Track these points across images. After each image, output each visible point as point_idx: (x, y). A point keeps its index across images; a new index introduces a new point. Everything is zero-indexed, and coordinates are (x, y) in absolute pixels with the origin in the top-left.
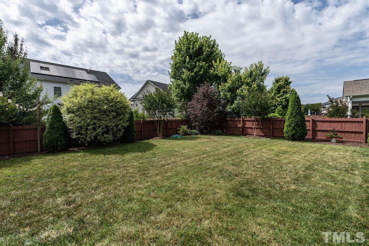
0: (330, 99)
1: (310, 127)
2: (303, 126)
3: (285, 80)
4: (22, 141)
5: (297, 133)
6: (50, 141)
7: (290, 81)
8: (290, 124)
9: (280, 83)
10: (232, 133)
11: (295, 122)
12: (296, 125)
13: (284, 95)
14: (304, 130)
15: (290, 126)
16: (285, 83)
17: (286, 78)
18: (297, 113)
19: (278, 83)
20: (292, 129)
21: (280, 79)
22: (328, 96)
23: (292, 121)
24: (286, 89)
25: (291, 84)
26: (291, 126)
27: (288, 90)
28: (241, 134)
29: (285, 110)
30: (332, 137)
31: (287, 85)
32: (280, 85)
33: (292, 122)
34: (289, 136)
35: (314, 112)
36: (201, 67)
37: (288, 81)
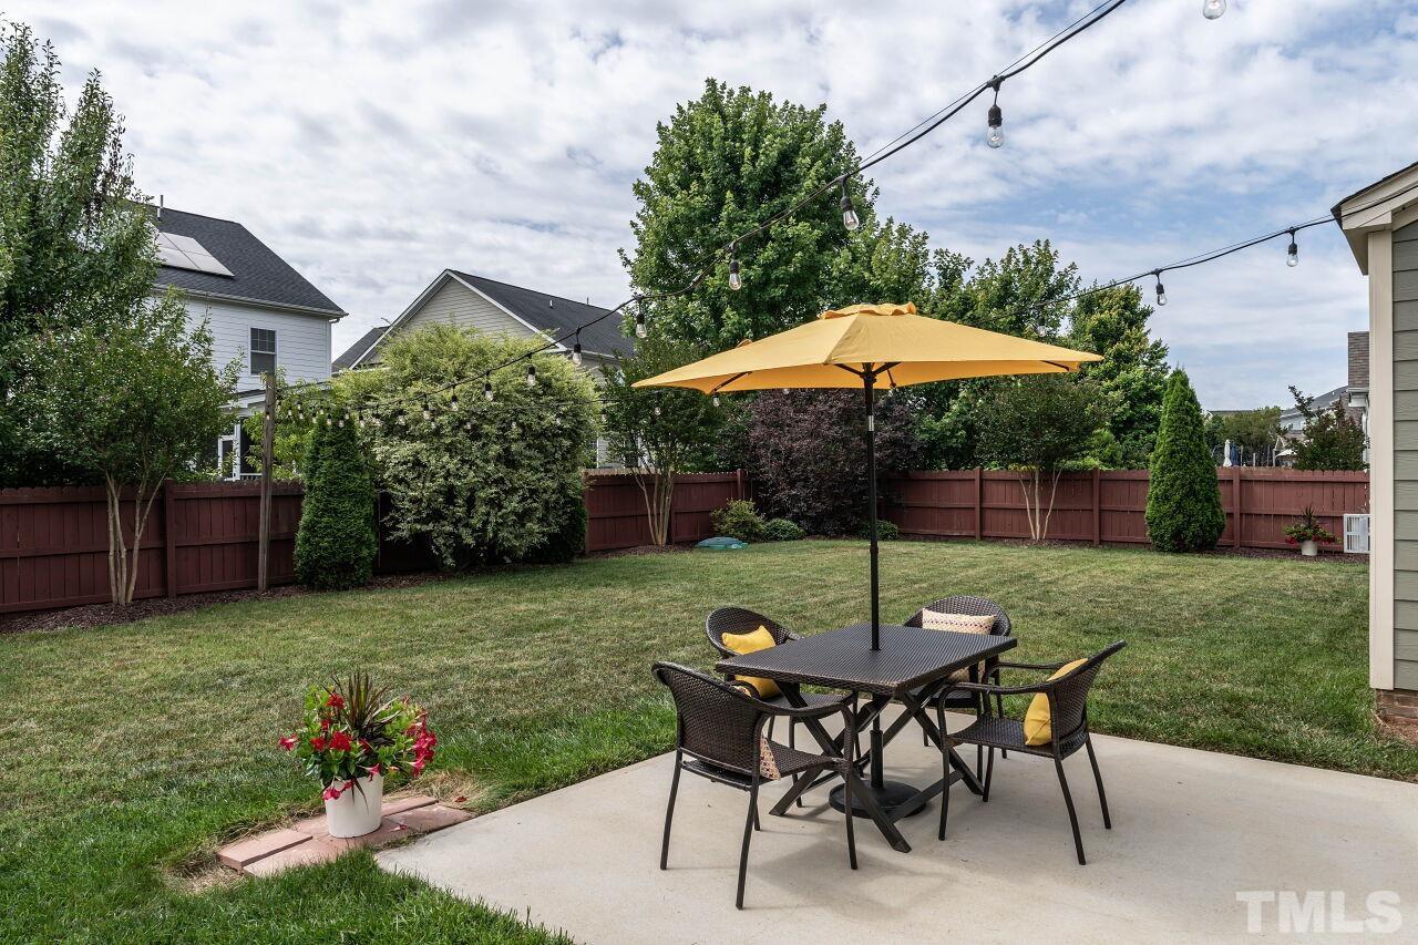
0: (1300, 401)
1: (1232, 505)
2: (1208, 500)
3: (1122, 303)
4: (200, 543)
5: (1189, 523)
6: (334, 542)
7: (1142, 305)
8: (1166, 491)
9: (1102, 313)
10: (935, 532)
11: (1183, 486)
12: (1187, 495)
13: (1119, 370)
14: (1214, 513)
15: (1166, 498)
16: (1121, 315)
17: (1128, 293)
18: (1191, 453)
19: (1092, 312)
20: (1174, 512)
21: (1102, 297)
22: (1292, 389)
23: (1175, 481)
24: (1127, 344)
25: (1148, 323)
26: (1169, 500)
27: (1136, 348)
28: (974, 537)
29: (1124, 439)
30: (1302, 538)
31: (1131, 323)
32: (1102, 323)
33: (1172, 486)
34: (1162, 536)
35: (1246, 452)
36: (793, 244)
37: (1135, 305)
